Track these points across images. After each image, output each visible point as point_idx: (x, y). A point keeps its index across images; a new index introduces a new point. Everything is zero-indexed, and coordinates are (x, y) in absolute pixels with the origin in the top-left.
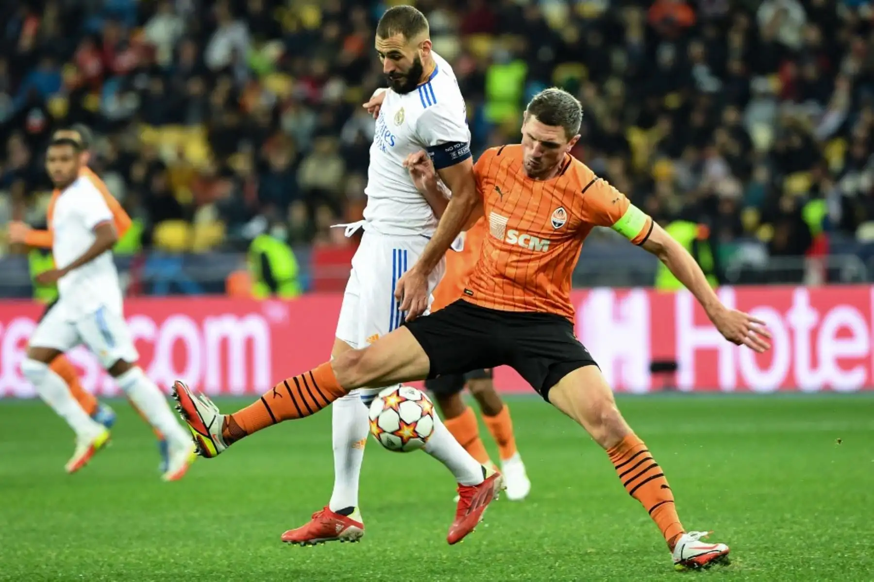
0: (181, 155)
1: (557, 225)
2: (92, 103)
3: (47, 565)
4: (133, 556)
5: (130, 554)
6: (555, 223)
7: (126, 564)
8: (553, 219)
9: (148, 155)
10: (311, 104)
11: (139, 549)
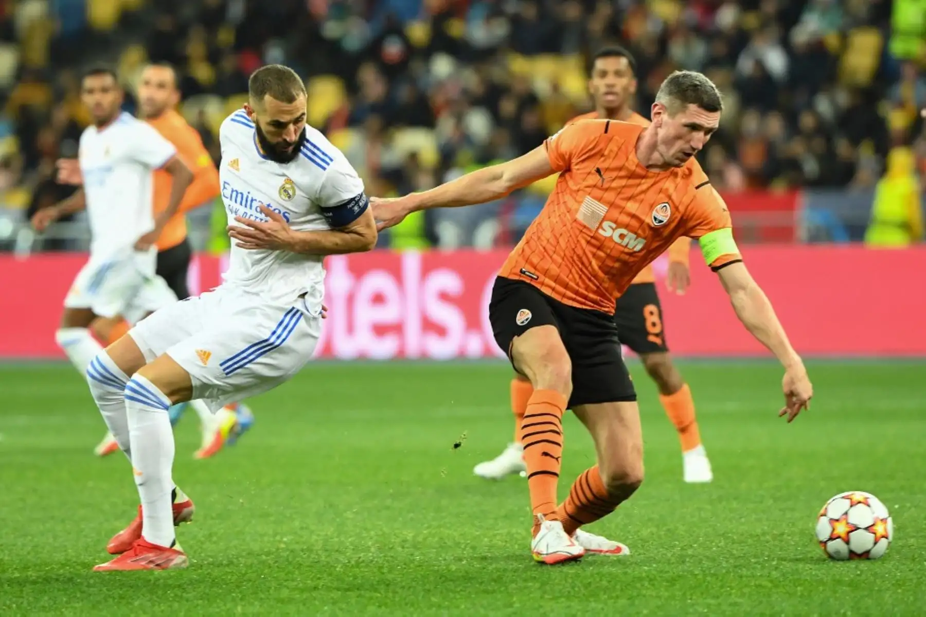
0: (556, 87)
1: (657, 222)
2: (456, 29)
3: (403, 547)
4: (498, 537)
5: (495, 535)
6: (655, 219)
7: (491, 547)
8: (654, 213)
9: (519, 87)
10: (703, 31)
11: (505, 531)
